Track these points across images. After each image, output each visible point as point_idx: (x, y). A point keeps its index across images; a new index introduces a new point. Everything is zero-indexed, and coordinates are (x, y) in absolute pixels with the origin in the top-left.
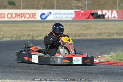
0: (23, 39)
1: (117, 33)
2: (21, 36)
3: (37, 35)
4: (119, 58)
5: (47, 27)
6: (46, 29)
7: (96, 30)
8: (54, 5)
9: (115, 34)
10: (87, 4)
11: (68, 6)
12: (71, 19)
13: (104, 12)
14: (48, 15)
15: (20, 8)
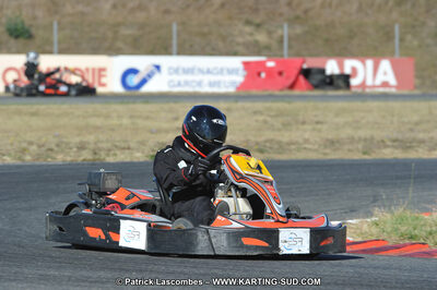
0: (60, 158)
1: (395, 141)
2: (56, 149)
3: (109, 145)
4: (403, 229)
5: (147, 118)
6: (141, 123)
7: (320, 131)
8: (171, 38)
9: (389, 143)
10: (290, 39)
11: (221, 44)
12: (232, 90)
13: (349, 65)
14: (150, 76)
15: (48, 48)
